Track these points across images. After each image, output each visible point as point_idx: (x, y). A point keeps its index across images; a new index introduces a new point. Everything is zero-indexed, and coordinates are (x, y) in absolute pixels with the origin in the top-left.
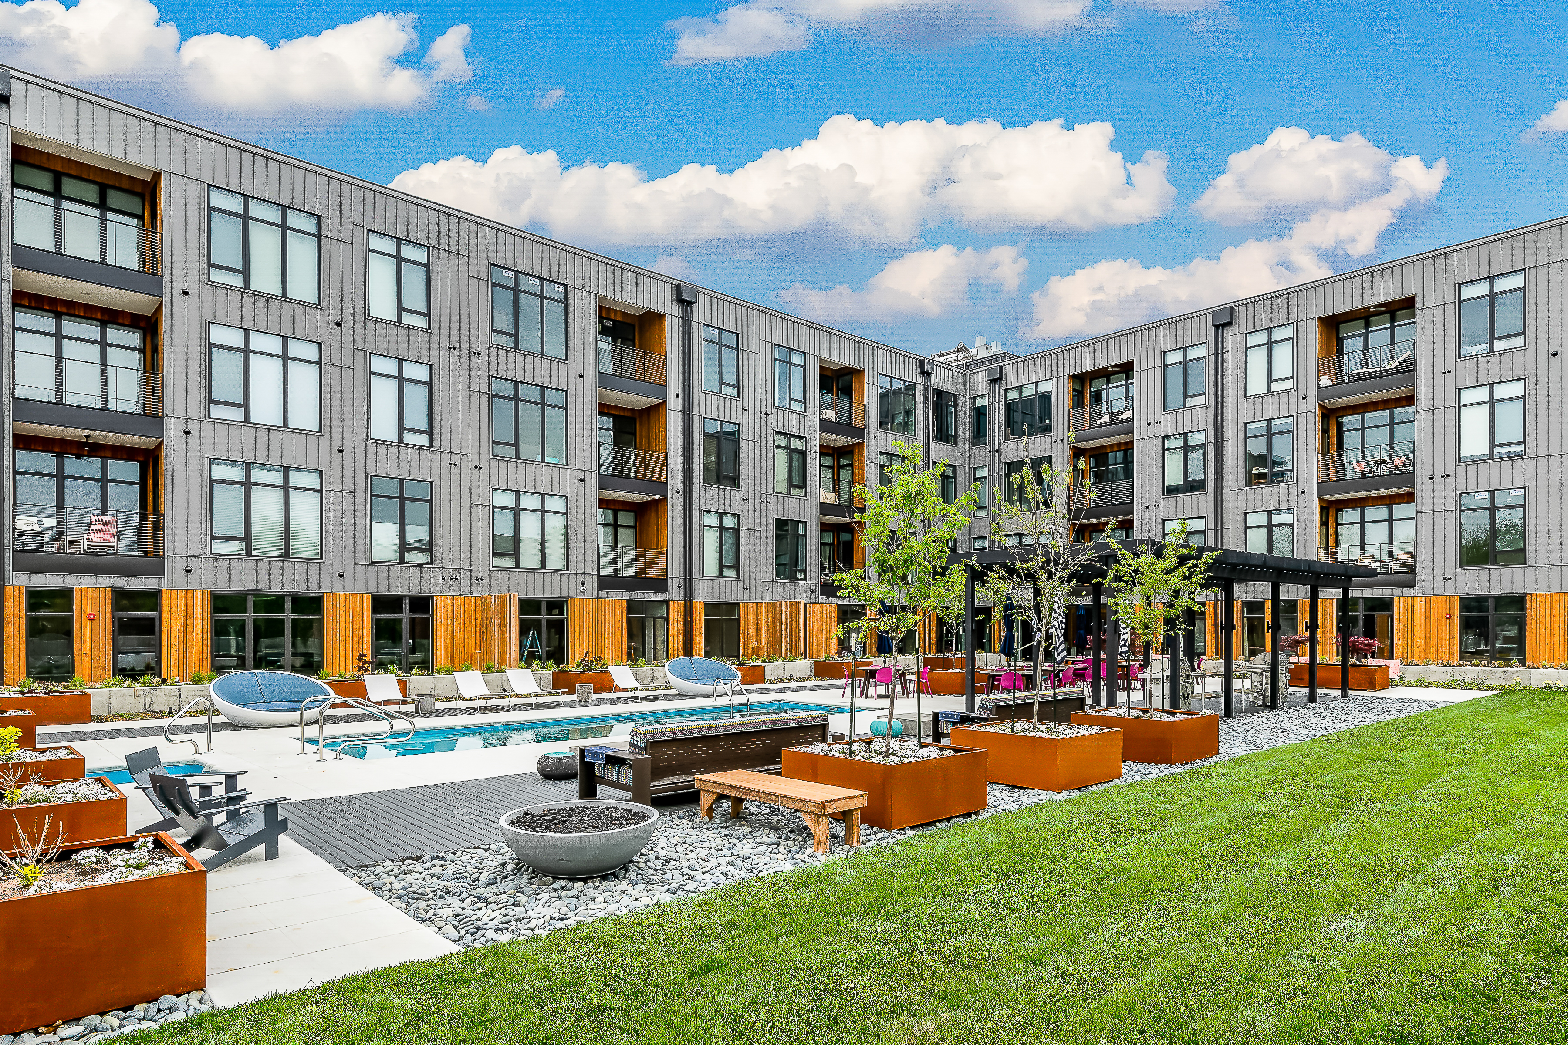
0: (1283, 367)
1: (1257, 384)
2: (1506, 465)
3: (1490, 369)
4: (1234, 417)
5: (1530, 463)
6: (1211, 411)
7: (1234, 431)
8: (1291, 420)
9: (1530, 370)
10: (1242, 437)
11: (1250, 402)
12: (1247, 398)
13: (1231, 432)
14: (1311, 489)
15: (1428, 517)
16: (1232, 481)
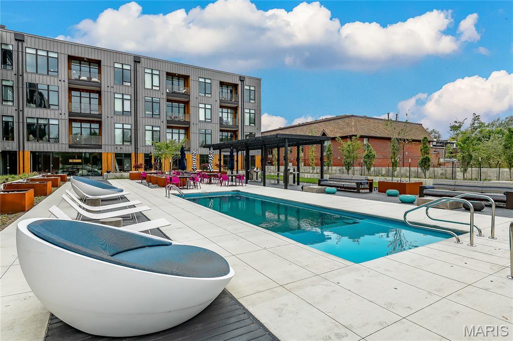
0: (156, 82)
1: (148, 85)
2: (208, 124)
3: (205, 100)
4: (141, 93)
5: (212, 124)
6: (133, 89)
8: (159, 99)
9: (212, 103)
10: (144, 101)
11: (146, 90)
12: (145, 89)
13: (140, 97)
14: (165, 121)
15: (193, 134)
16: (140, 114)
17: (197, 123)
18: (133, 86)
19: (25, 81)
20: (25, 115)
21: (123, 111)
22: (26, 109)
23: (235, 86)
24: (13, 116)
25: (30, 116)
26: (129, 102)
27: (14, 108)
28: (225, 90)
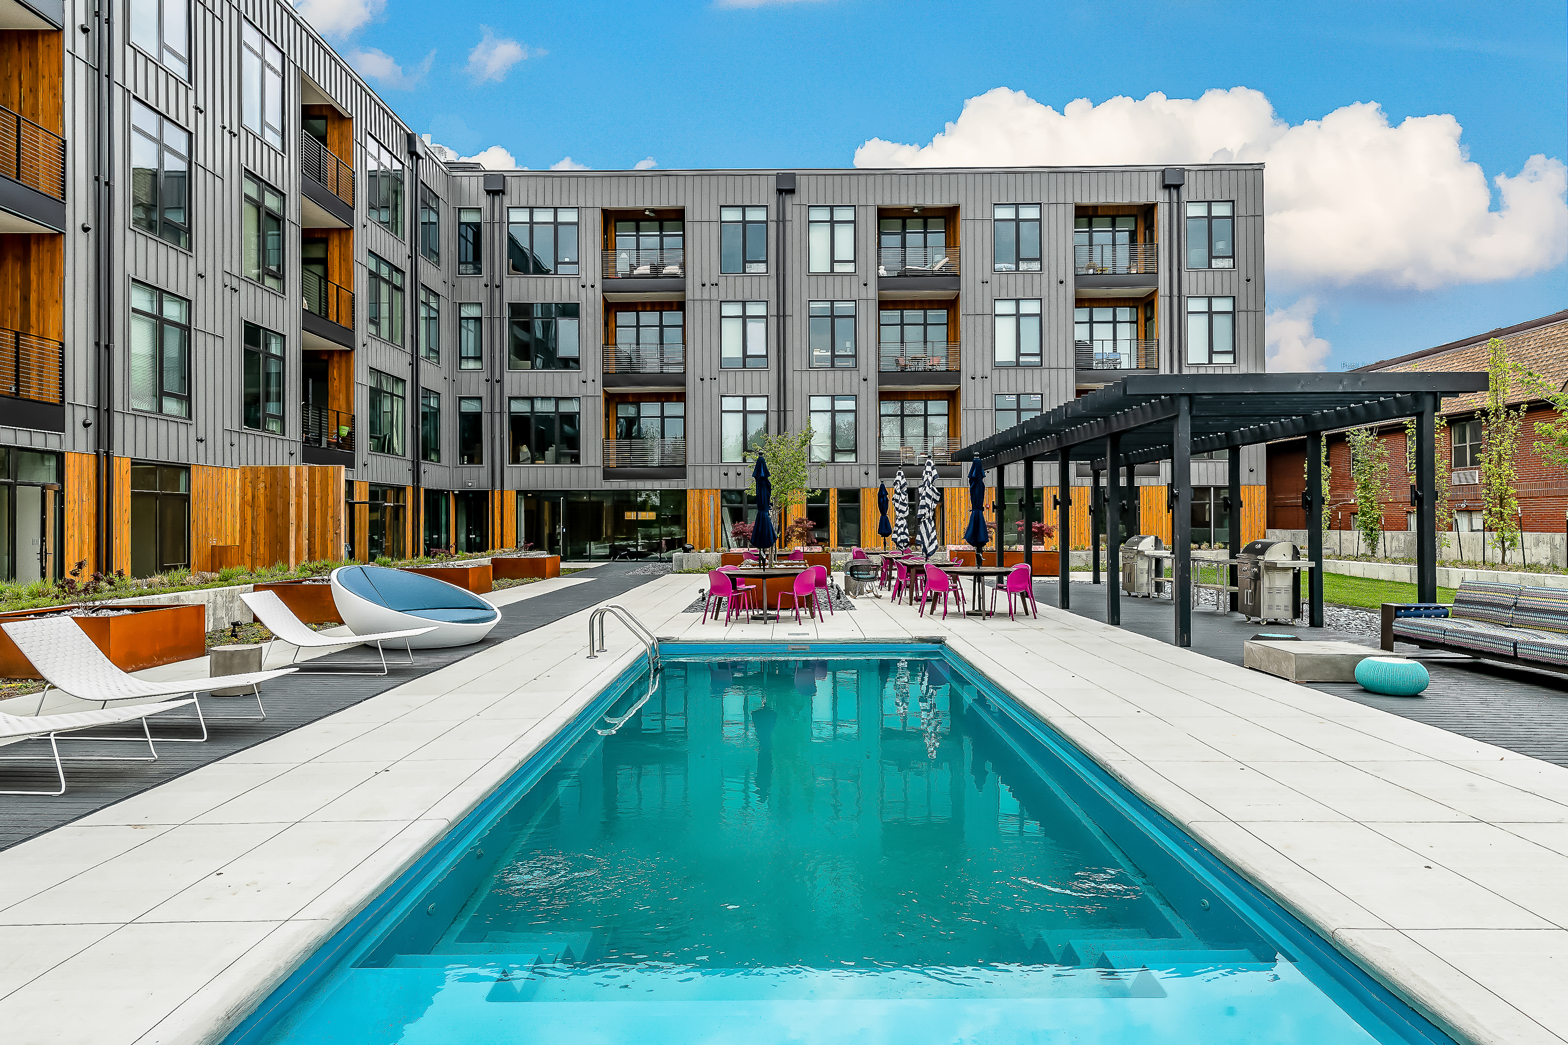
0: (844, 250)
1: (819, 263)
2: (1029, 372)
3: (1016, 286)
4: (796, 292)
5: (1045, 372)
6: (773, 282)
7: (797, 307)
8: (852, 304)
9: (1045, 293)
10: (805, 315)
11: (813, 279)
12: (810, 275)
13: (794, 307)
14: (873, 377)
15: (971, 414)
16: (795, 361)
17: (988, 372)
18: (773, 271)
19: (506, 300)
20: (507, 393)
21: (745, 356)
22: (507, 376)
23: (1147, 212)
24: (480, 398)
25: (516, 394)
26: (763, 325)
27: (484, 376)
28: (1102, 237)
